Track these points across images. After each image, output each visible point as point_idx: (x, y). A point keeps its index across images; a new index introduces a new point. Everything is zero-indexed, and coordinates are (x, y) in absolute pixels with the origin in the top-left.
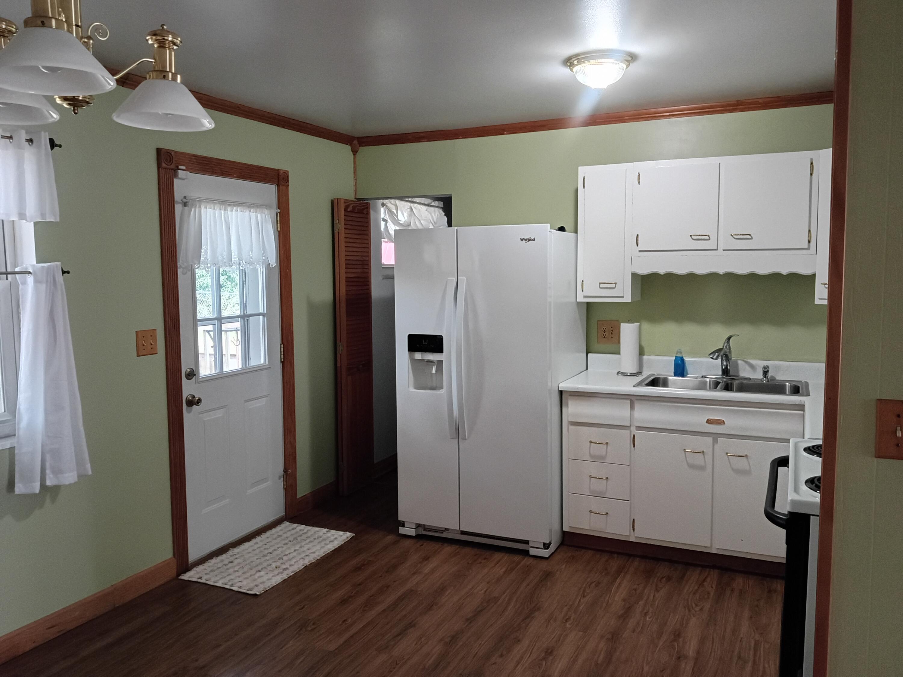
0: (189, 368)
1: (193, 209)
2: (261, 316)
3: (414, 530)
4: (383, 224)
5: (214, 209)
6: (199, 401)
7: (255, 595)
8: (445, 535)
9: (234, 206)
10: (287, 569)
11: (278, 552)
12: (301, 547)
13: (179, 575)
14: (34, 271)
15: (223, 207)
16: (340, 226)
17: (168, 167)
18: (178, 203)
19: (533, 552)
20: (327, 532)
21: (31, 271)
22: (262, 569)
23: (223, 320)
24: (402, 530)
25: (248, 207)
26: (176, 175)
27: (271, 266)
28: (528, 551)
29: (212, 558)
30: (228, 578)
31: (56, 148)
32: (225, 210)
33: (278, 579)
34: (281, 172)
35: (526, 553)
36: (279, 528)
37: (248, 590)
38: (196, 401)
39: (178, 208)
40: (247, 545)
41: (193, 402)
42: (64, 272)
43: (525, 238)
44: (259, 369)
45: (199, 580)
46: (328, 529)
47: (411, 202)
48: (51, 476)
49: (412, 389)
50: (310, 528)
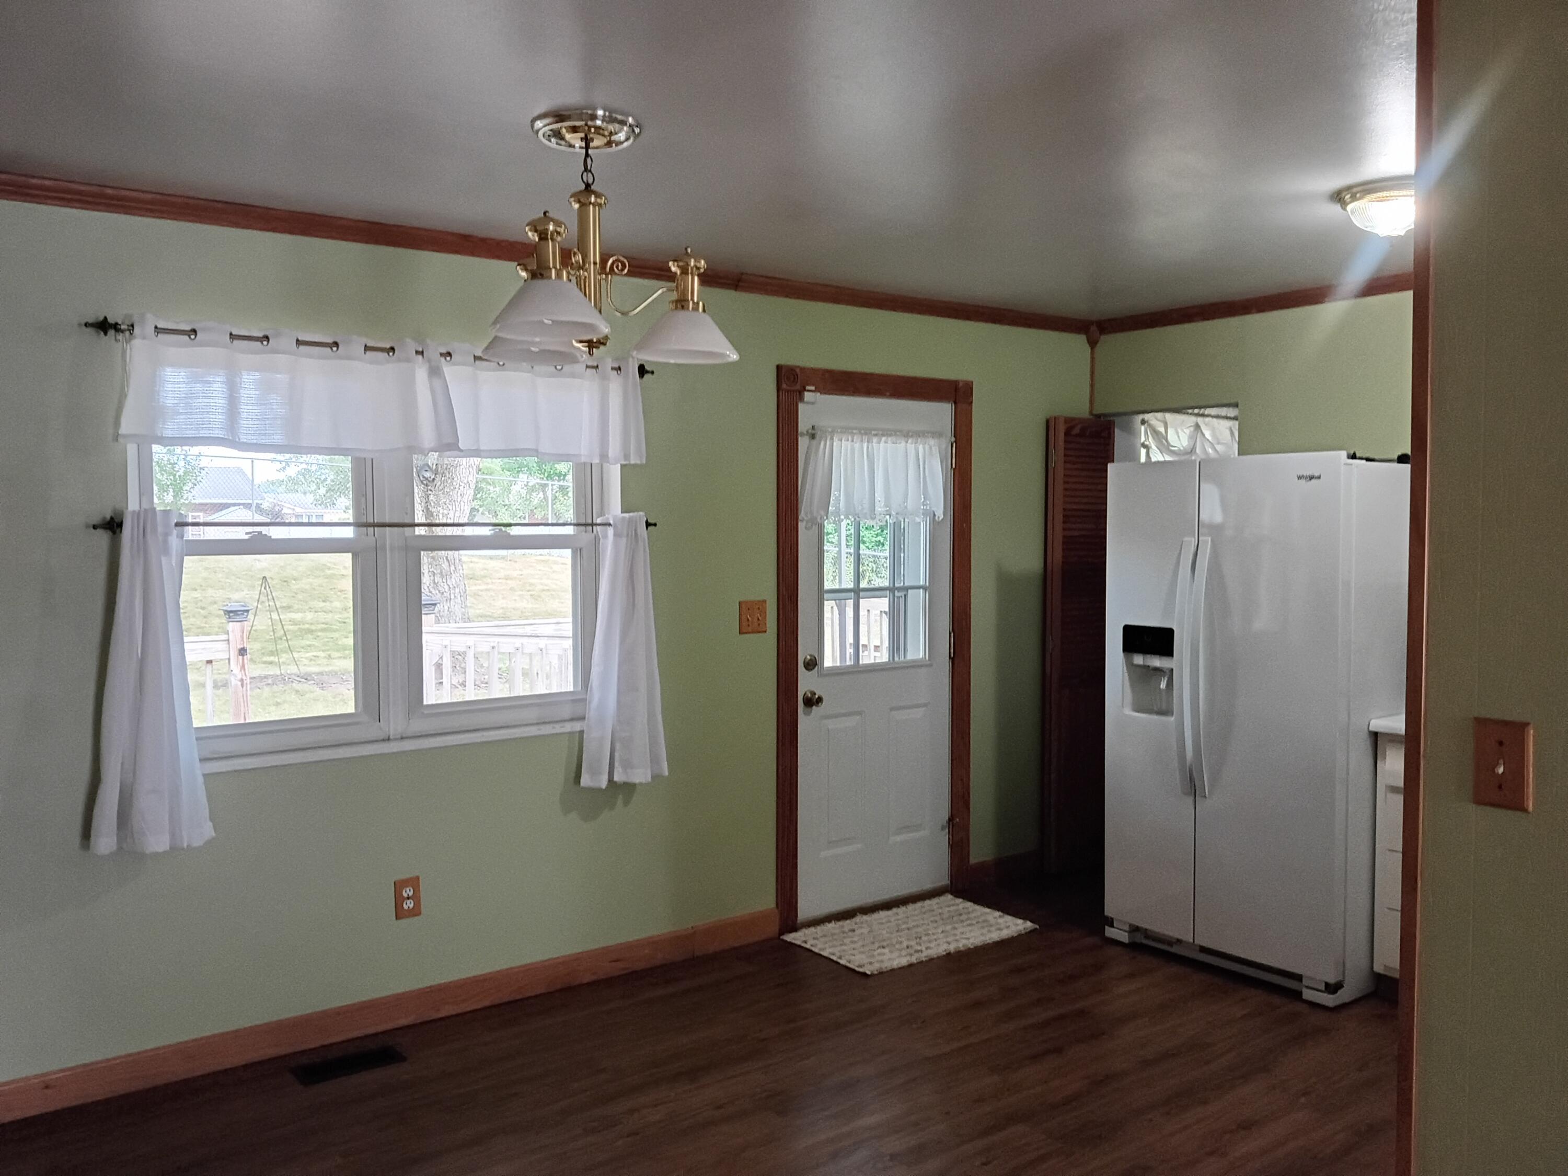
0: (810, 655)
1: (822, 443)
2: (921, 590)
3: (1127, 934)
4: (1143, 451)
5: (853, 441)
6: (820, 700)
7: (864, 974)
8: (1175, 949)
9: (883, 435)
10: (921, 951)
11: (920, 930)
12: (955, 928)
13: (782, 932)
14: (614, 521)
15: (865, 438)
16: (1058, 456)
17: (793, 388)
18: (803, 434)
19: (1308, 995)
20: (1000, 917)
21: (612, 522)
22: (888, 945)
23: (861, 594)
24: (1110, 932)
25: (904, 436)
26: (801, 399)
27: (936, 518)
28: (1301, 993)
29: (830, 922)
30: (839, 948)
31: (646, 376)
32: (868, 442)
33: (904, 961)
34: (961, 384)
35: (1296, 995)
36: (934, 902)
37: (857, 967)
38: (815, 700)
39: (803, 443)
40: (883, 914)
41: (812, 701)
42: (648, 524)
43: (1305, 475)
44: (915, 665)
45: (803, 945)
46: (1002, 912)
47: (1198, 415)
48: (620, 770)
49: (1128, 711)
50: (977, 907)
